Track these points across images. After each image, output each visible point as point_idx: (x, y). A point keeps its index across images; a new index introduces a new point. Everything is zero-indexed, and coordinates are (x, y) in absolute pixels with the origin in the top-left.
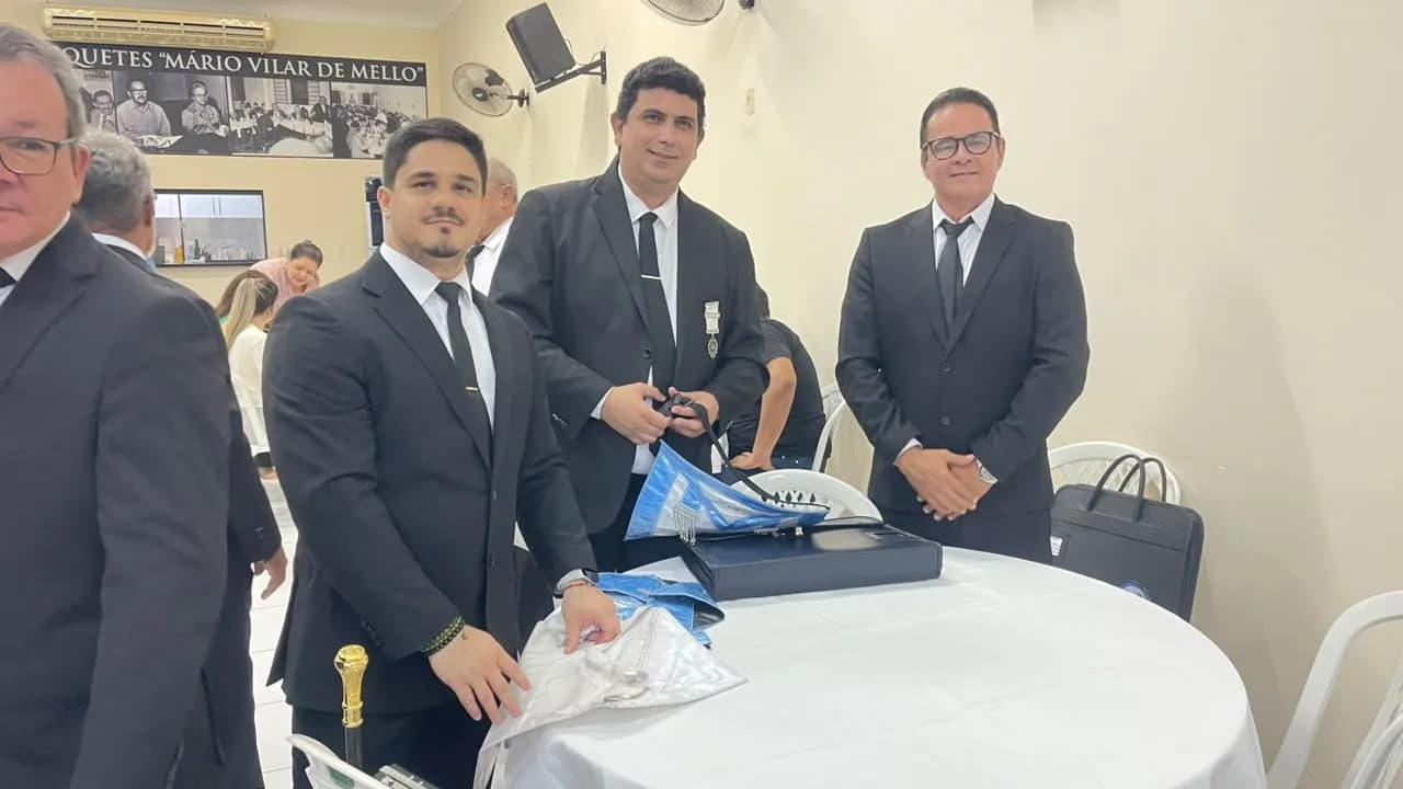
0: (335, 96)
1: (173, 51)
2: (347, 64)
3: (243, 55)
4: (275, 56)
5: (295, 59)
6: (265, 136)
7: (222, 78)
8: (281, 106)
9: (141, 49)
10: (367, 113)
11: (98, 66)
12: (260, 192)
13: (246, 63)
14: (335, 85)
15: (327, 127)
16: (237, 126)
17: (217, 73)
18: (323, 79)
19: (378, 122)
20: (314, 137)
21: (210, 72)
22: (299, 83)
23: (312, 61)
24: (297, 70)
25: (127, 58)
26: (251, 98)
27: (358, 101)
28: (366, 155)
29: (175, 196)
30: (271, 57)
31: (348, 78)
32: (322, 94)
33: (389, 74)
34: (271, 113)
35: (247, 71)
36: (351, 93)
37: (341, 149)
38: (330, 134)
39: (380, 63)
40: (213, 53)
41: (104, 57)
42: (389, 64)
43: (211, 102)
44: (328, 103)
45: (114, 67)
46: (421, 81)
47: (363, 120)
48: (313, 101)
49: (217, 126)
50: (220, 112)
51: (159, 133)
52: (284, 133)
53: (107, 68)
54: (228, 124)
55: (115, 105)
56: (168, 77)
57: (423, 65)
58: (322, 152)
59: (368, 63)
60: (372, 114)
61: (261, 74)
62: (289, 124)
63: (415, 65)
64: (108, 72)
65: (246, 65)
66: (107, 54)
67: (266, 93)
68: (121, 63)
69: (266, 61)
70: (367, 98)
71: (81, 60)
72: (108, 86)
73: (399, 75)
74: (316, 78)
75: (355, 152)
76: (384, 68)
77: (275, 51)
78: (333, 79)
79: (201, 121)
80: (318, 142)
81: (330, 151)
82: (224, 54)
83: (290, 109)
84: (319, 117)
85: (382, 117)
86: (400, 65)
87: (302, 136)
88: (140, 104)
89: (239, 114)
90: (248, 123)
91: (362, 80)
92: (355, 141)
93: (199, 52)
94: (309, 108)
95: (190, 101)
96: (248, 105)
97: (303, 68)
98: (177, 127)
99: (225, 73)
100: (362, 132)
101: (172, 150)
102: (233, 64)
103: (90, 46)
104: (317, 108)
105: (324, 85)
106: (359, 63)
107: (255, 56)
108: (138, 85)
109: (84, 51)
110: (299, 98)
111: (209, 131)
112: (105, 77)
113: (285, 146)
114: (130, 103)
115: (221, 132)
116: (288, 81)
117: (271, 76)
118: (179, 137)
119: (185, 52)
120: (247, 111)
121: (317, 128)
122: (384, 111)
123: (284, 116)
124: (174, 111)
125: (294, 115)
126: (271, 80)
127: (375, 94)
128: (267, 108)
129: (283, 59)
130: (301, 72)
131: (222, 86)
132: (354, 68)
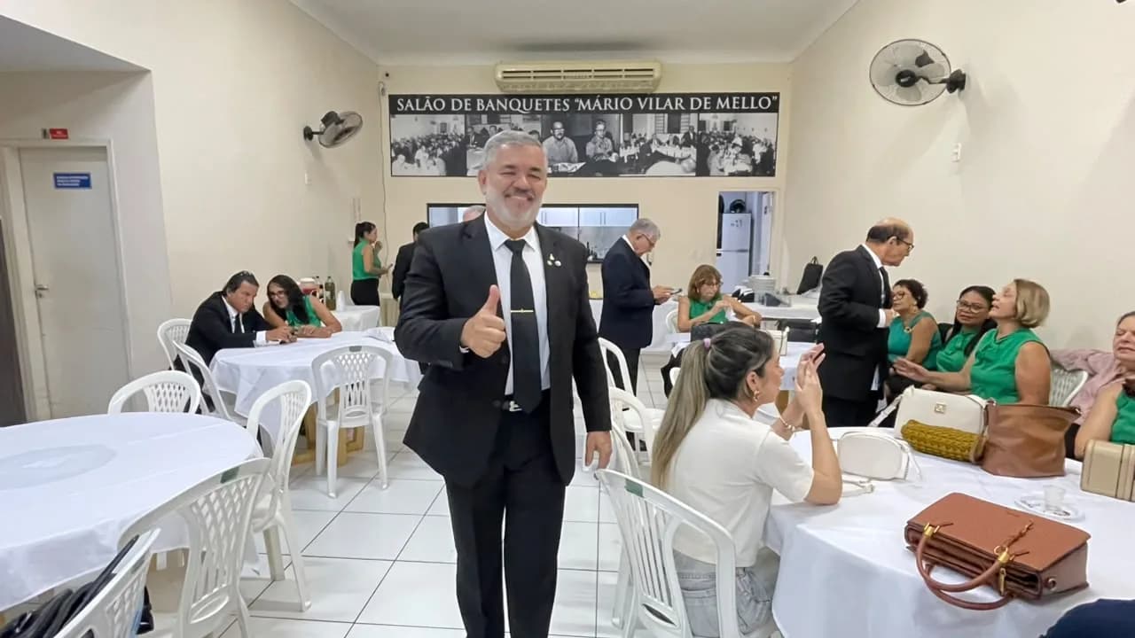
0: (702, 125)
1: (584, 97)
2: (714, 97)
3: (634, 96)
4: (659, 95)
5: (673, 96)
6: (646, 160)
7: (617, 116)
8: (660, 136)
9: (562, 97)
10: (726, 138)
11: (533, 112)
12: (636, 206)
13: (636, 102)
14: (703, 116)
15: (692, 152)
16: (624, 153)
17: (615, 112)
18: (693, 111)
19: (735, 145)
20: (681, 160)
21: (609, 111)
22: (674, 116)
23: (686, 97)
24: (674, 105)
25: (552, 105)
26: (636, 131)
27: (720, 128)
28: (721, 174)
29: (576, 209)
30: (654, 96)
31: (713, 109)
32: (691, 124)
33: (748, 103)
34: (651, 142)
35: (636, 109)
36: (714, 121)
37: (702, 169)
38: (694, 157)
39: (741, 95)
40: (612, 96)
41: (537, 104)
42: (748, 96)
43: (608, 135)
44: (696, 131)
45: (543, 112)
46: (774, 108)
47: (722, 143)
48: (684, 129)
49: (610, 154)
50: (613, 142)
51: (570, 161)
52: (659, 157)
53: (538, 113)
54: (618, 152)
55: (542, 140)
56: (579, 117)
57: (777, 94)
58: (688, 172)
59: (731, 96)
60: (730, 138)
61: (646, 111)
62: (664, 150)
63: (770, 95)
64: (539, 116)
65: (636, 104)
66: (539, 102)
67: (648, 125)
68: (548, 109)
69: (651, 99)
70: (727, 126)
71: (522, 108)
72: (538, 126)
73: (756, 104)
74: (688, 111)
75: (714, 171)
76: (744, 98)
77: (657, 92)
78: (702, 110)
79: (599, 151)
80: (685, 164)
81: (693, 171)
82: (620, 96)
83: (665, 137)
84: (687, 143)
85: (738, 141)
86: (758, 96)
87: (672, 159)
88: (559, 140)
89: (627, 144)
90: (633, 150)
91: (725, 110)
92: (714, 162)
93: (602, 97)
94: (680, 136)
95: (593, 135)
96: (634, 137)
97: (679, 104)
98: (582, 156)
99: (620, 111)
100: (721, 152)
101: (578, 174)
102: (626, 104)
103: (528, 97)
104: (687, 135)
105: (693, 117)
106: (723, 96)
107: (643, 96)
108: (558, 125)
109: (524, 101)
110: (673, 128)
111: (604, 158)
112: (536, 120)
113: (660, 167)
114: (552, 139)
115: (613, 159)
116: (666, 115)
117: (654, 111)
118: (583, 164)
119: (592, 97)
120: (633, 141)
121: (685, 152)
122: (740, 136)
123: (660, 143)
124: (581, 144)
125: (668, 142)
126: (653, 115)
127: (734, 121)
128: (648, 138)
129: (663, 97)
130: (676, 107)
131: (617, 121)
132: (719, 100)
